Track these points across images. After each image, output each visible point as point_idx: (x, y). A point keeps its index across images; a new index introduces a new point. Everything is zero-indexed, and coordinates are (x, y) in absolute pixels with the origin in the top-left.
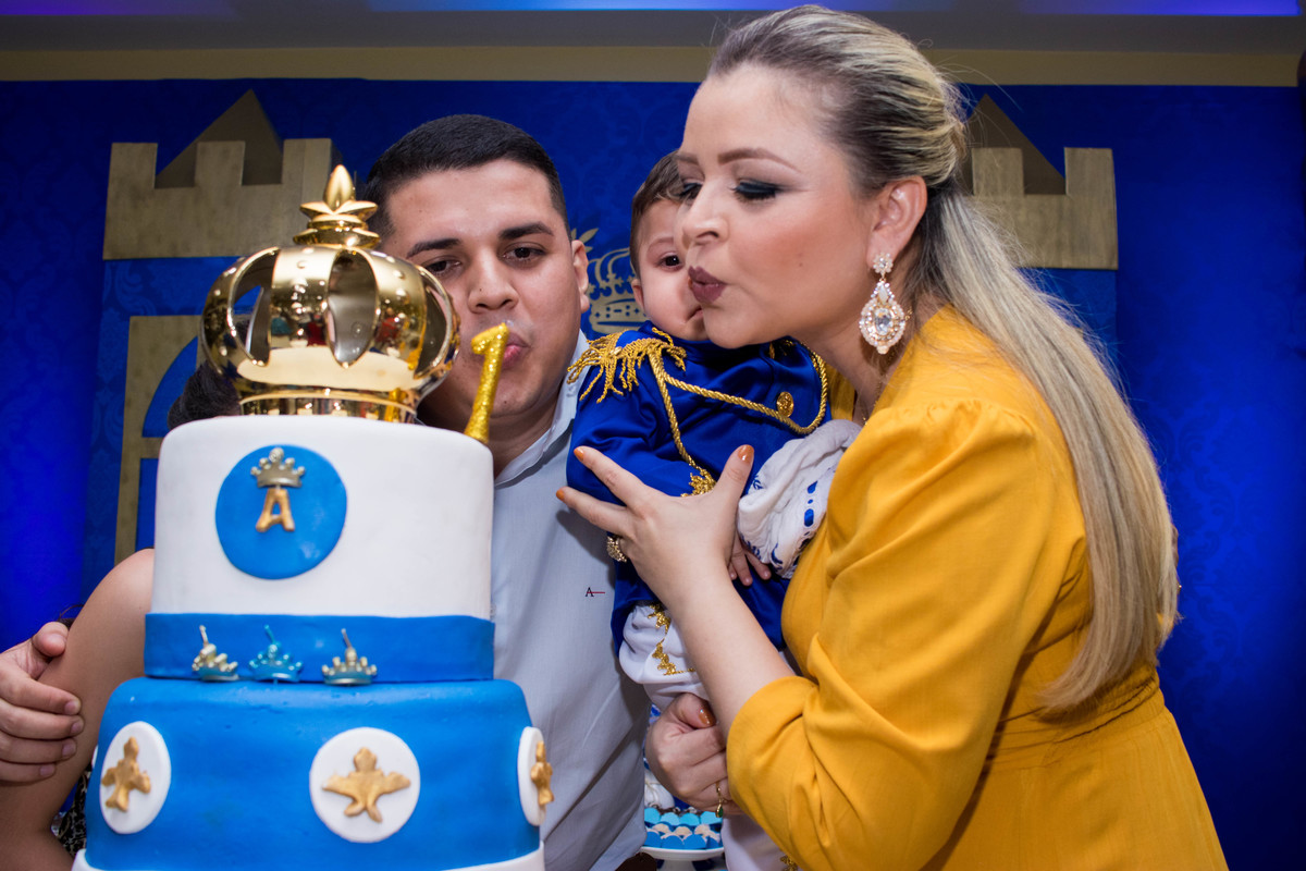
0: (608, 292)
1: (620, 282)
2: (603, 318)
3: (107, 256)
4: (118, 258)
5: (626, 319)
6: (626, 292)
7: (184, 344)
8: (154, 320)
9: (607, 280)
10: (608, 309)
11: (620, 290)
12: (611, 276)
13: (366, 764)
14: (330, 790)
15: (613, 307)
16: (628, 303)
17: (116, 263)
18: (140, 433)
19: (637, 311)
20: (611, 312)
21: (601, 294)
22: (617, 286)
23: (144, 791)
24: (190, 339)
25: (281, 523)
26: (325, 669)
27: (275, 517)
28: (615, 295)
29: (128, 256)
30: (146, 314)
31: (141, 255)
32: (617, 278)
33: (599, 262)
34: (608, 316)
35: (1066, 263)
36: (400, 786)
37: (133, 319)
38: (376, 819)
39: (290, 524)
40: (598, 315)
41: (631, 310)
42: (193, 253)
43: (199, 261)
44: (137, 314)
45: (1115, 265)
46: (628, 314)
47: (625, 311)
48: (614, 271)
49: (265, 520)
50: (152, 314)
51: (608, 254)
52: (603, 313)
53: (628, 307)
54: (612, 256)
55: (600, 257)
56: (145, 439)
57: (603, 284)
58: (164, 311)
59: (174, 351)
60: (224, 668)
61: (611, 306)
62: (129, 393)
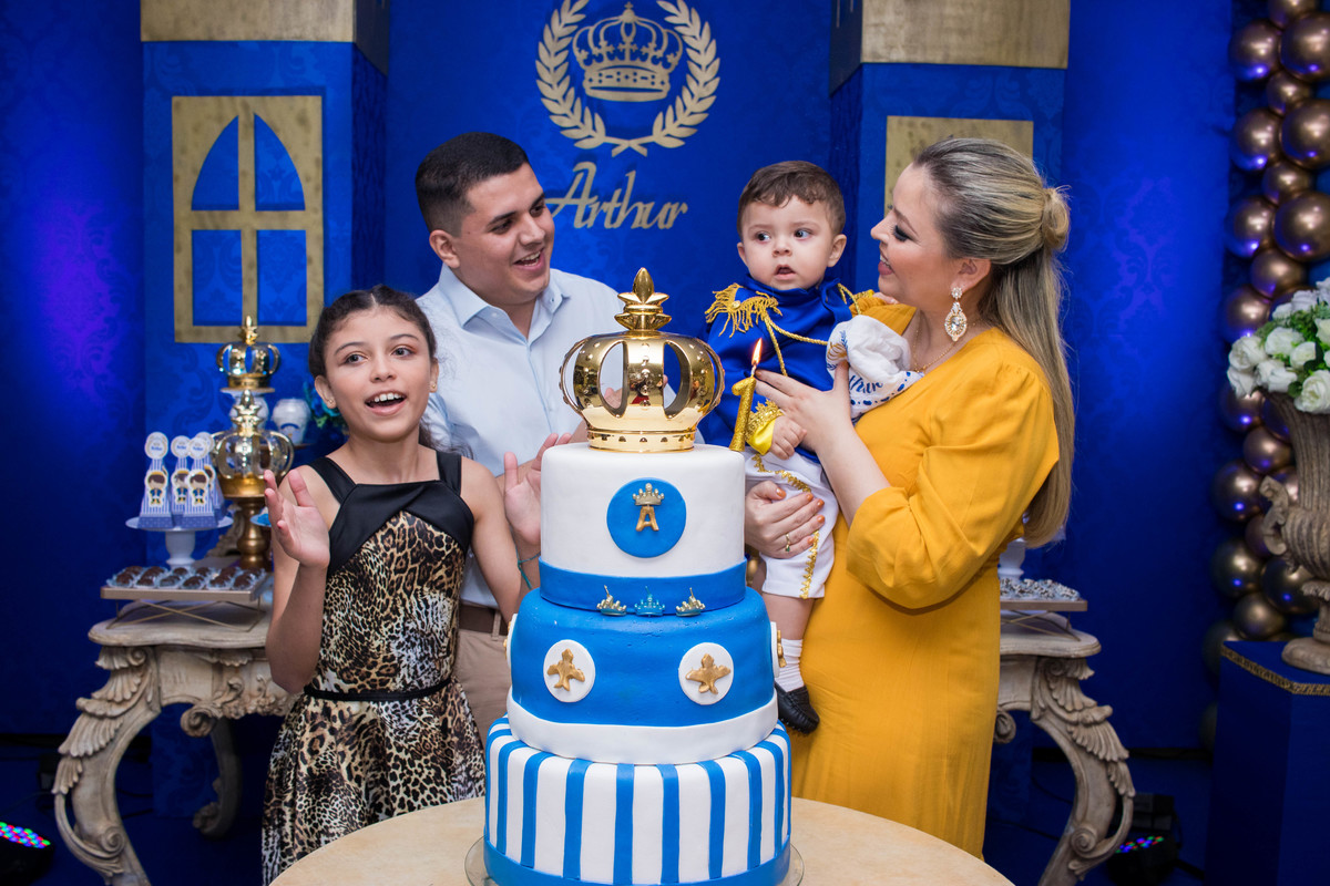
0: (600, 58)
1: (611, 49)
2: (595, 84)
3: (145, 37)
4: (156, 39)
5: (616, 84)
6: (616, 59)
7: (226, 124)
8: (196, 99)
9: (599, 47)
10: (600, 75)
11: (611, 57)
12: (603, 43)
13: (708, 663)
14: (691, 679)
15: (605, 73)
16: (619, 70)
17: (155, 45)
18: (189, 207)
19: (627, 77)
20: (603, 78)
21: (594, 61)
22: (608, 53)
23: (582, 680)
24: (231, 118)
25: (651, 526)
26: (678, 608)
27: (647, 523)
28: (606, 62)
29: (165, 39)
30: (186, 94)
31: (178, 37)
32: (608, 45)
33: (592, 29)
34: (600, 81)
35: (1022, 62)
36: (725, 673)
37: (175, 99)
38: (715, 693)
39: (656, 527)
40: (591, 80)
41: (622, 77)
42: (229, 37)
43: (234, 44)
44: (179, 94)
45: (1065, 65)
46: (618, 80)
47: (616, 76)
48: (606, 39)
49: (640, 525)
50: (192, 95)
51: (599, 23)
52: (596, 78)
53: (619, 73)
54: (603, 24)
55: (592, 24)
56: (193, 212)
57: (596, 51)
58: (203, 91)
59: (215, 131)
60: (620, 609)
61: (603, 72)
62: (177, 170)
